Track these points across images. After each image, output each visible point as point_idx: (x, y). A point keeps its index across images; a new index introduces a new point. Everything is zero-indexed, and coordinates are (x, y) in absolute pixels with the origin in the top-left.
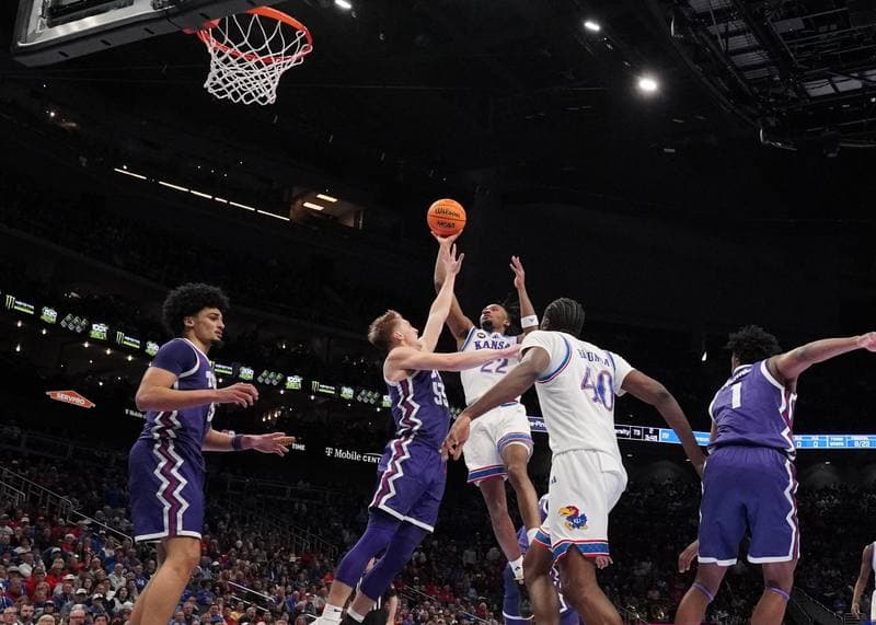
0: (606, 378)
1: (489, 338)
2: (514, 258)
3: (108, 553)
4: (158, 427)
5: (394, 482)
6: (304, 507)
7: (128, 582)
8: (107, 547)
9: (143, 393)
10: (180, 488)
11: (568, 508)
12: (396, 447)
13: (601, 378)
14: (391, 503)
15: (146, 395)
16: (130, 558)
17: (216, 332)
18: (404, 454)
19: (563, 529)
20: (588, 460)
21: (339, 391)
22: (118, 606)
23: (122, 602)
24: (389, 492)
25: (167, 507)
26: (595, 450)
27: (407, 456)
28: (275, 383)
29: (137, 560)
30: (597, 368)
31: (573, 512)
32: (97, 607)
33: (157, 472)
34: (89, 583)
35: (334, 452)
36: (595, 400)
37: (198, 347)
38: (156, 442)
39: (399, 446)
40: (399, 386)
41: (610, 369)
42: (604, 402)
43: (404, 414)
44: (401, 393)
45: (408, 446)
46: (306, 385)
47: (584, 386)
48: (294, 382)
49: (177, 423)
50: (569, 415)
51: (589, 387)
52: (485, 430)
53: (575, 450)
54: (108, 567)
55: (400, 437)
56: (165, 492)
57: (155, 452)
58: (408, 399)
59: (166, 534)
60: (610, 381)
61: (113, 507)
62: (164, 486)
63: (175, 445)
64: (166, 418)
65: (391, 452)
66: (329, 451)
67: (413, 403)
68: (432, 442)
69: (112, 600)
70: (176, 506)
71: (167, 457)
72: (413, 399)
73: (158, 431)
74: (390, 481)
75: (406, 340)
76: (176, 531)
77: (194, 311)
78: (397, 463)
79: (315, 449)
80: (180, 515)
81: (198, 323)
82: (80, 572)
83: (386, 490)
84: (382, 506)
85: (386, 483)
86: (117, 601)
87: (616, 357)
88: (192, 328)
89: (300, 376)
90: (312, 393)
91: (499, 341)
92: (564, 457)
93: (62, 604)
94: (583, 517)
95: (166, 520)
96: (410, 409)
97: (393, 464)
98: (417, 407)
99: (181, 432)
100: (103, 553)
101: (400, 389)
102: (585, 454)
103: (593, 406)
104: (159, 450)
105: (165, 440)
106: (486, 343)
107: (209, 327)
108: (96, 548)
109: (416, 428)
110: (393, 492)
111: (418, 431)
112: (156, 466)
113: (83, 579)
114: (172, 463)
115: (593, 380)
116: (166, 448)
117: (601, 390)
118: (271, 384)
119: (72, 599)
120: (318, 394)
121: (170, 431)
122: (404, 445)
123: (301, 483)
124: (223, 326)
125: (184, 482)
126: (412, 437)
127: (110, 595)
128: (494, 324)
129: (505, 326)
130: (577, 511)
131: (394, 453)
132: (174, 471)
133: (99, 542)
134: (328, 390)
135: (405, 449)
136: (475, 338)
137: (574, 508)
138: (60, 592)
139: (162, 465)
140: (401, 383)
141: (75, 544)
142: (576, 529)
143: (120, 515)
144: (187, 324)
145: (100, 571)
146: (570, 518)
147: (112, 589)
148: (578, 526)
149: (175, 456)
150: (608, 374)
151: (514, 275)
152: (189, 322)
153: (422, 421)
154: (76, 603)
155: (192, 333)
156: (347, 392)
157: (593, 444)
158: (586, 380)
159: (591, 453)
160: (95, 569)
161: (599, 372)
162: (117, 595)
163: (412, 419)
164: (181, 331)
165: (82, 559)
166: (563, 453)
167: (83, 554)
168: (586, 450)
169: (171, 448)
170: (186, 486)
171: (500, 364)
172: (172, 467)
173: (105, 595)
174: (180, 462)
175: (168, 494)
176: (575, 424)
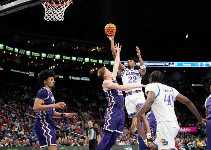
0: (171, 97)
1: (130, 71)
2: (136, 47)
3: (13, 116)
4: (41, 115)
5: (109, 121)
6: (65, 96)
7: (20, 125)
8: (13, 114)
9: (35, 107)
10: (49, 132)
11: (163, 139)
12: (108, 110)
13: (169, 97)
14: (109, 127)
15: (36, 108)
16: (19, 117)
17: (53, 84)
18: (111, 112)
19: (162, 146)
20: (167, 124)
21: (71, 58)
22: (19, 133)
23: (20, 132)
24: (108, 124)
25: (47, 138)
26: (169, 121)
27: (112, 113)
28: (52, 57)
29: (21, 117)
30: (168, 94)
31: (164, 141)
32: (13, 134)
33: (42, 128)
34: (10, 126)
35: (72, 78)
36: (168, 104)
37: (48, 89)
38: (41, 119)
39: (109, 110)
40: (107, 92)
41: (172, 93)
42: (171, 104)
43: (110, 100)
44: (108, 94)
45: (112, 110)
46: (61, 57)
47: (165, 101)
48: (58, 56)
49: (45, 113)
50: (161, 110)
51: (166, 101)
52: (132, 101)
53: (163, 122)
54: (14, 120)
55: (109, 107)
56: (45, 133)
57: (41, 122)
58: (110, 95)
59: (47, 145)
60: (172, 97)
61: (12, 100)
62: (45, 132)
63: (46, 120)
64: (42, 112)
65: (107, 112)
66: (70, 77)
67: (112, 96)
68: (119, 107)
69: (17, 131)
70: (49, 137)
71: (44, 124)
72: (112, 95)
73: (41, 116)
74: (108, 121)
75: (108, 76)
76: (50, 144)
77: (46, 79)
78: (109, 115)
79: (66, 77)
80: (50, 140)
81: (48, 82)
82: (7, 123)
83: (107, 124)
84: (106, 129)
85: (107, 122)
86: (18, 131)
87: (174, 89)
88: (46, 84)
89: (59, 54)
90: (63, 59)
91: (133, 72)
92: (160, 124)
93: (4, 133)
94: (167, 142)
95: (47, 141)
96: (111, 98)
97: (108, 115)
98: (113, 97)
99: (47, 115)
100: (12, 116)
101: (108, 93)
102: (166, 123)
103: (168, 107)
104: (42, 121)
105: (43, 119)
106: (129, 73)
107: (51, 83)
108: (10, 114)
109: (114, 104)
110: (109, 124)
111: (114, 105)
112: (42, 126)
113: (8, 124)
114: (46, 125)
115: (167, 98)
116: (44, 121)
117: (169, 101)
118: (51, 58)
119: (7, 131)
120: (65, 60)
121: (44, 116)
122: (111, 109)
123: (63, 88)
124: (54, 82)
125: (50, 130)
126: (113, 107)
127: (16, 129)
128: (131, 67)
129: (134, 66)
130: (165, 140)
131: (108, 112)
132: (47, 127)
133: (10, 112)
134: (68, 58)
135: (111, 111)
136: (126, 72)
137: (164, 139)
138: (3, 129)
139: (43, 126)
140: (108, 91)
141: (4, 113)
142: (165, 145)
143: (14, 103)
144: (45, 83)
145: (12, 122)
146: (163, 143)
147: (16, 127)
148: (166, 145)
149: (47, 123)
150: (171, 95)
151: (137, 52)
152: (45, 82)
153: (115, 102)
154: (8, 133)
155: (46, 85)
156: (74, 58)
157: (168, 120)
158: (165, 99)
159: (168, 122)
160: (11, 121)
161: (169, 95)
162: (18, 130)
163: (112, 101)
164: (43, 85)
165: (7, 118)
166: (159, 122)
167: (7, 116)
168: (166, 121)
169: (45, 121)
170: (51, 131)
171: (134, 79)
172: (46, 126)
173: (15, 130)
174: (48, 124)
175: (46, 134)
176: (163, 113)
